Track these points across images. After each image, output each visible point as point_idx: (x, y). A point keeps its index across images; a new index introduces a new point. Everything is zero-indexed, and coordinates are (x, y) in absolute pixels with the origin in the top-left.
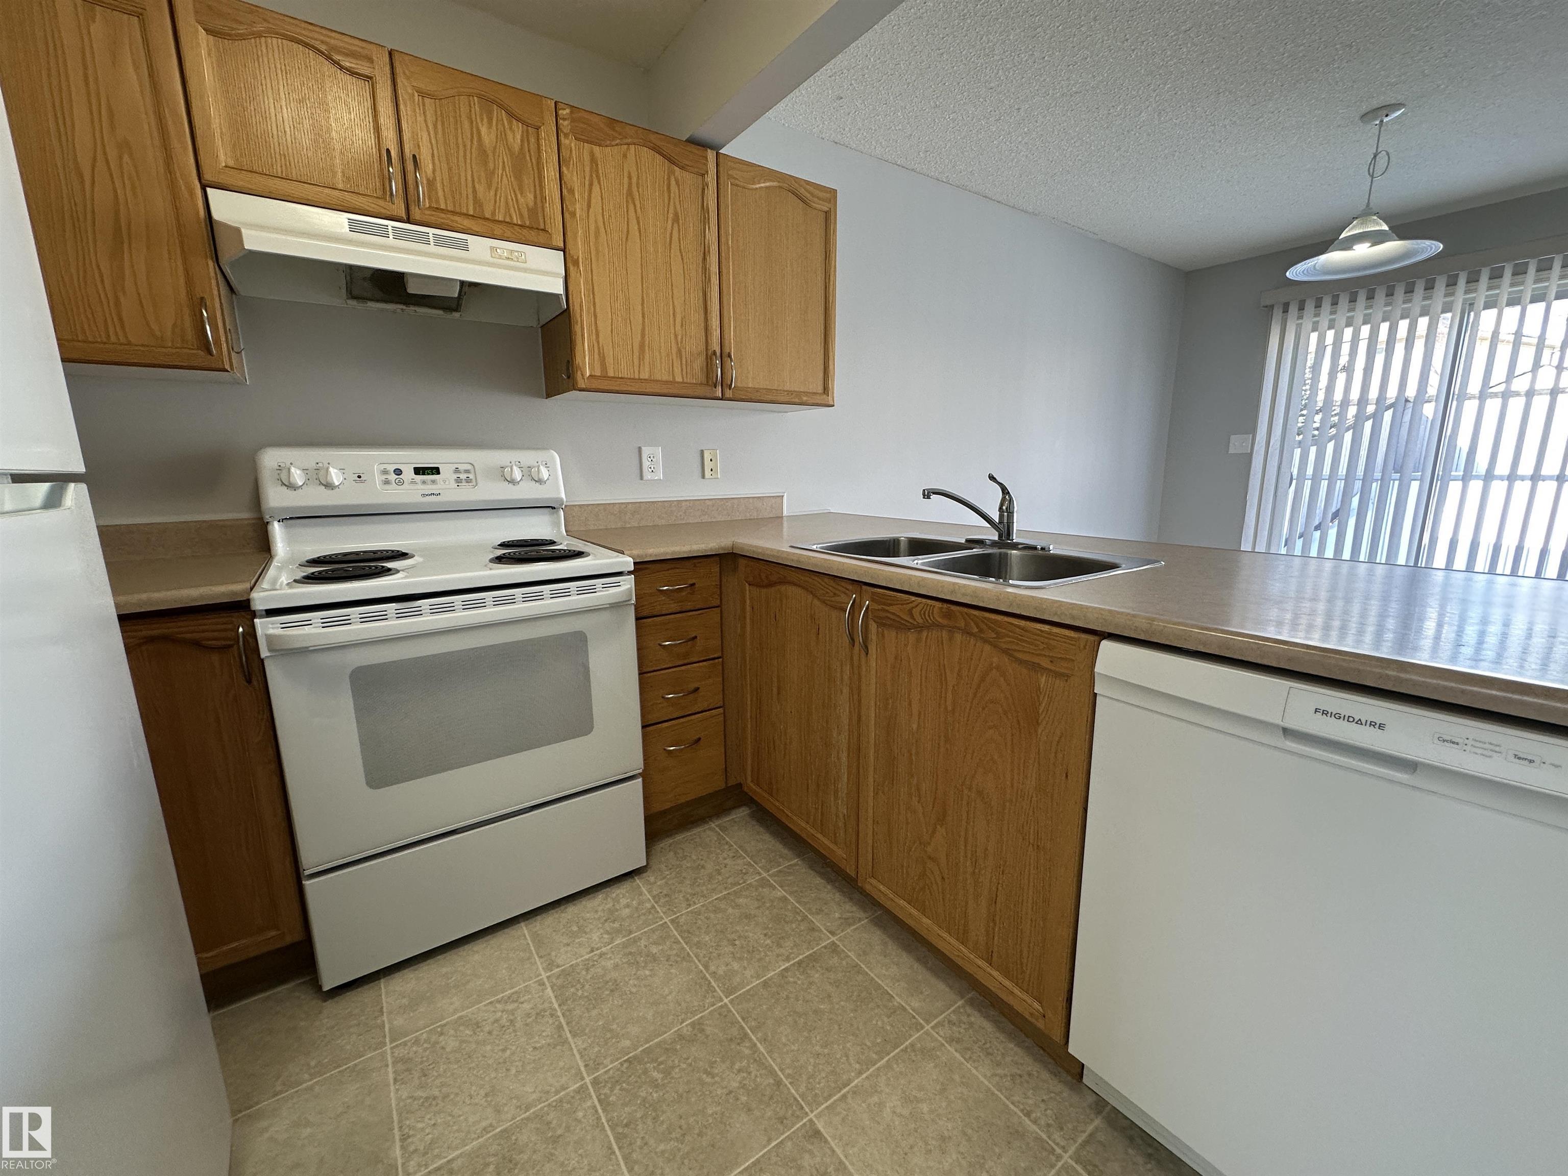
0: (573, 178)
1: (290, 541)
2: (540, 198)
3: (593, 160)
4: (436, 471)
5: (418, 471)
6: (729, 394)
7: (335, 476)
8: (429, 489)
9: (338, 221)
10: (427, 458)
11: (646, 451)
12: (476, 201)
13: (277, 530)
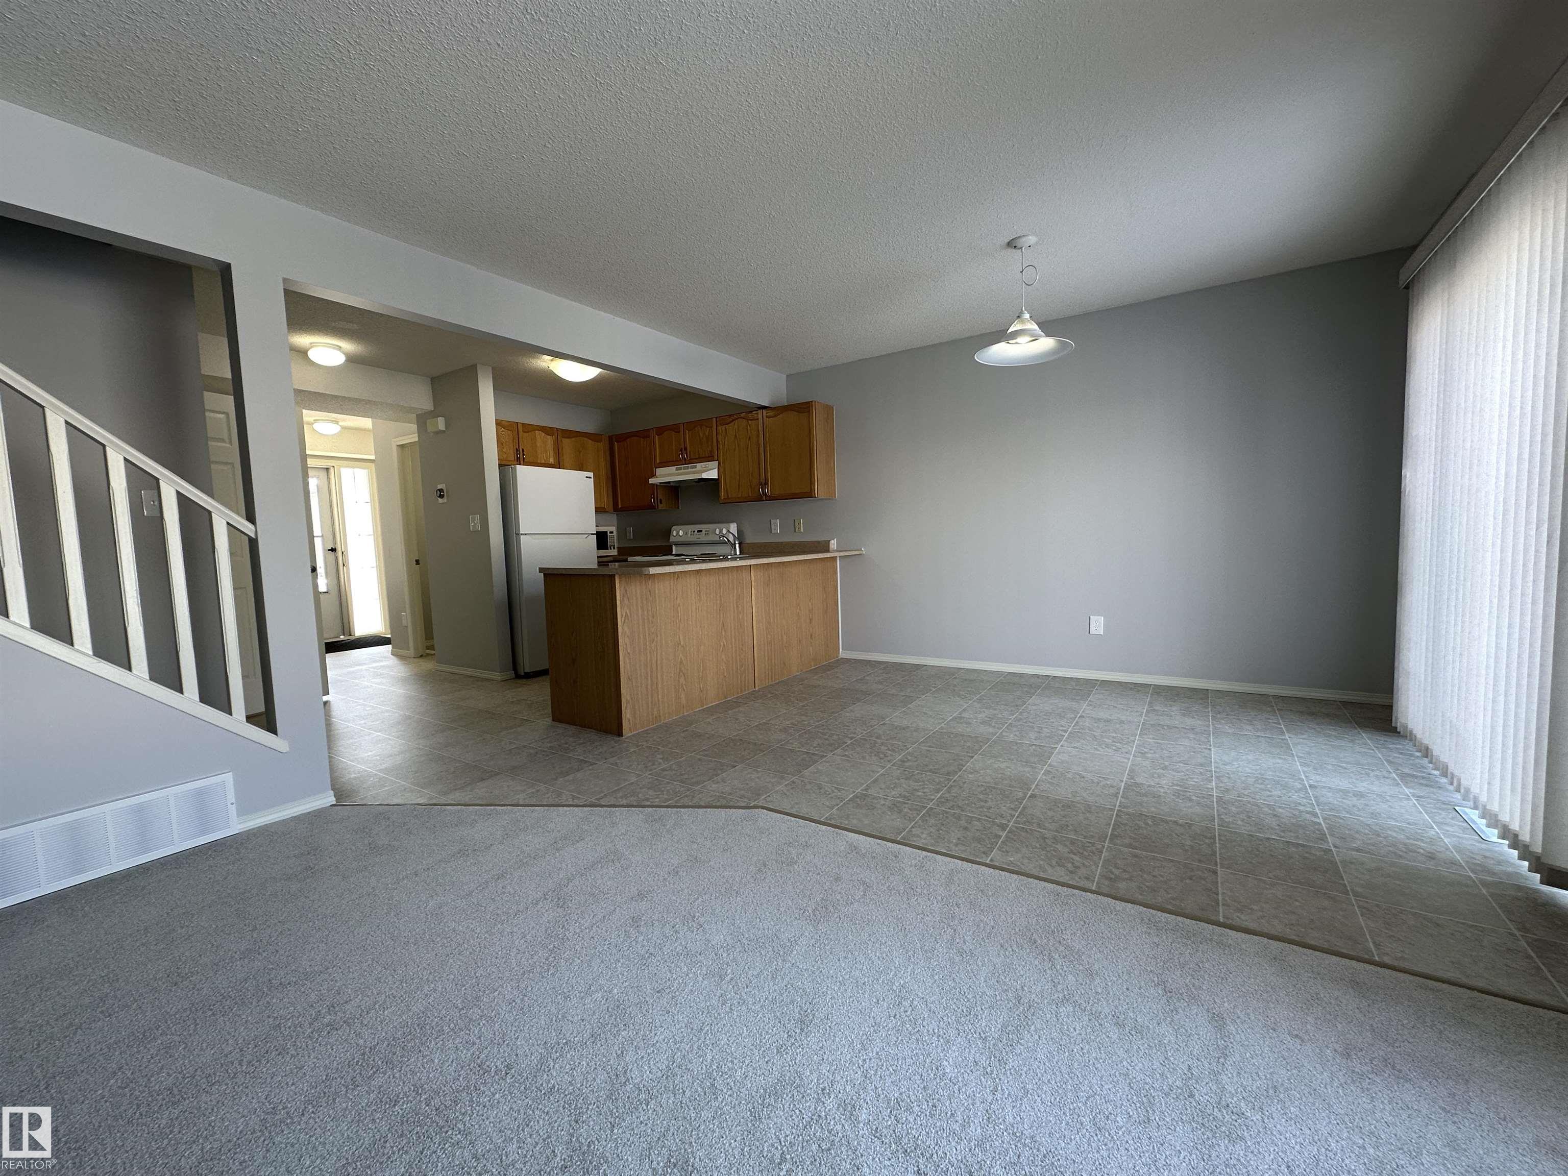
0: (720, 438)
1: (676, 550)
2: (712, 448)
3: (726, 429)
4: (701, 531)
5: (699, 531)
6: (768, 498)
7: (681, 533)
8: (698, 536)
9: (673, 469)
10: (700, 527)
11: (773, 521)
12: (699, 454)
13: (674, 547)
